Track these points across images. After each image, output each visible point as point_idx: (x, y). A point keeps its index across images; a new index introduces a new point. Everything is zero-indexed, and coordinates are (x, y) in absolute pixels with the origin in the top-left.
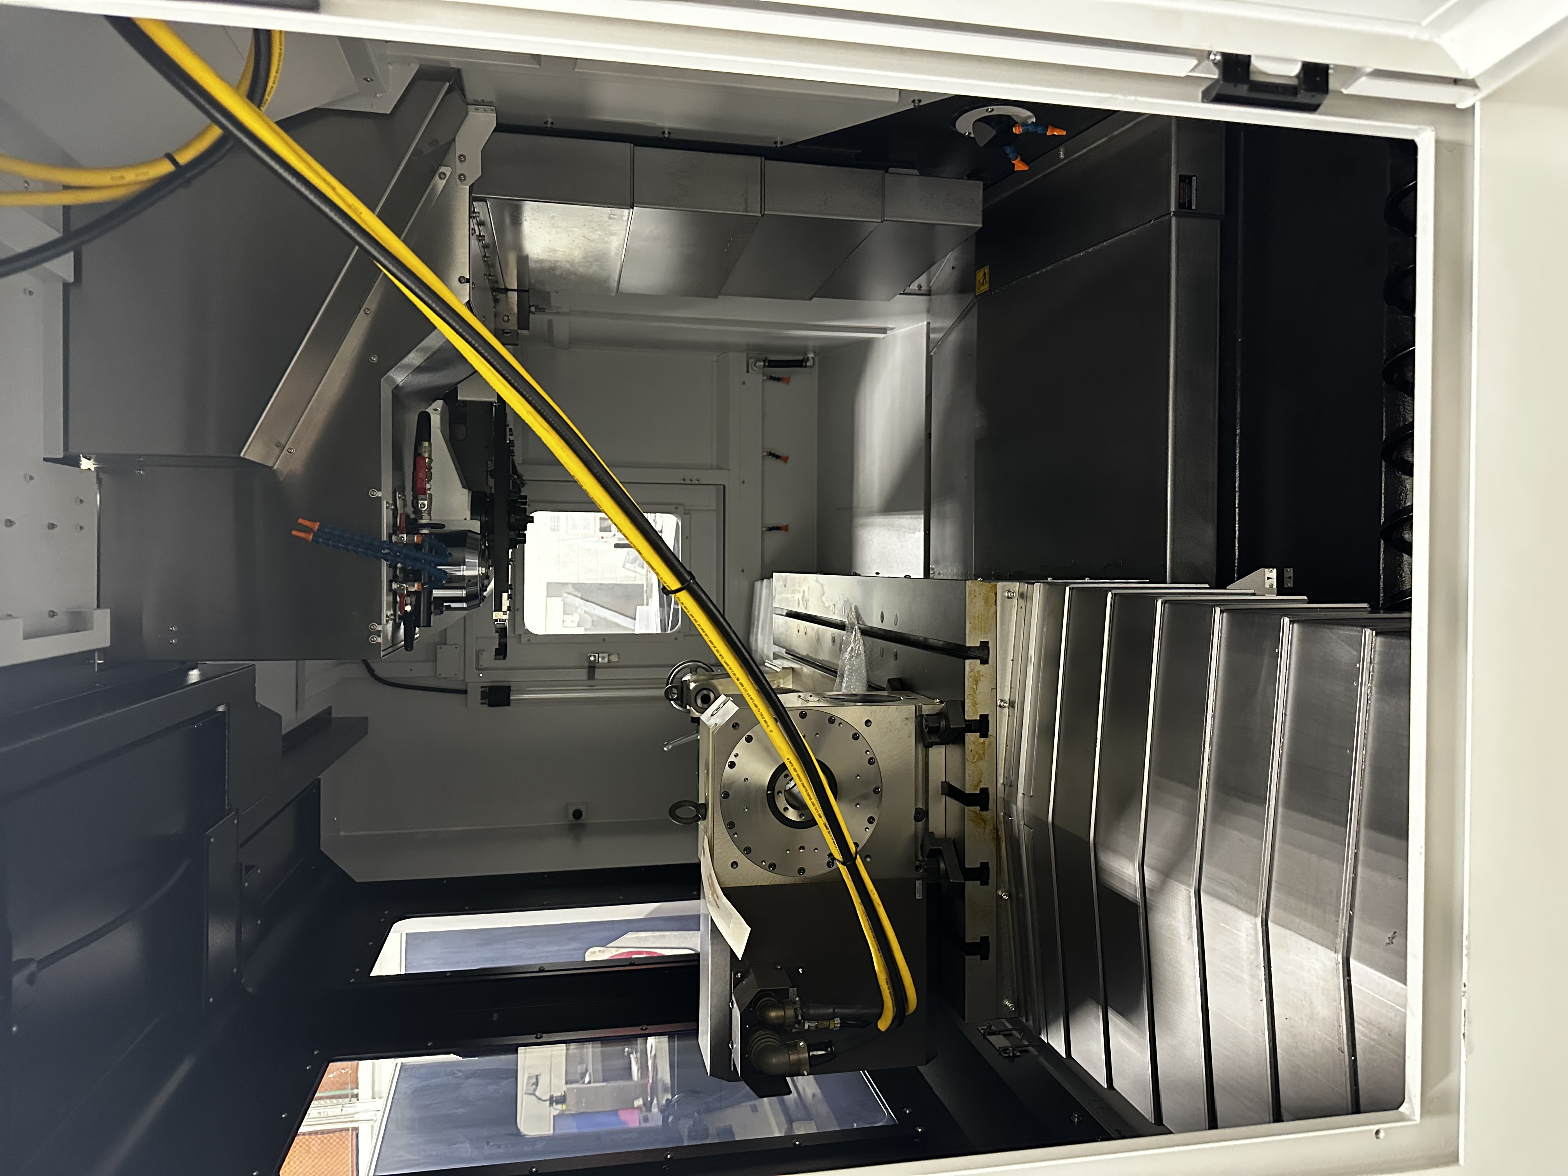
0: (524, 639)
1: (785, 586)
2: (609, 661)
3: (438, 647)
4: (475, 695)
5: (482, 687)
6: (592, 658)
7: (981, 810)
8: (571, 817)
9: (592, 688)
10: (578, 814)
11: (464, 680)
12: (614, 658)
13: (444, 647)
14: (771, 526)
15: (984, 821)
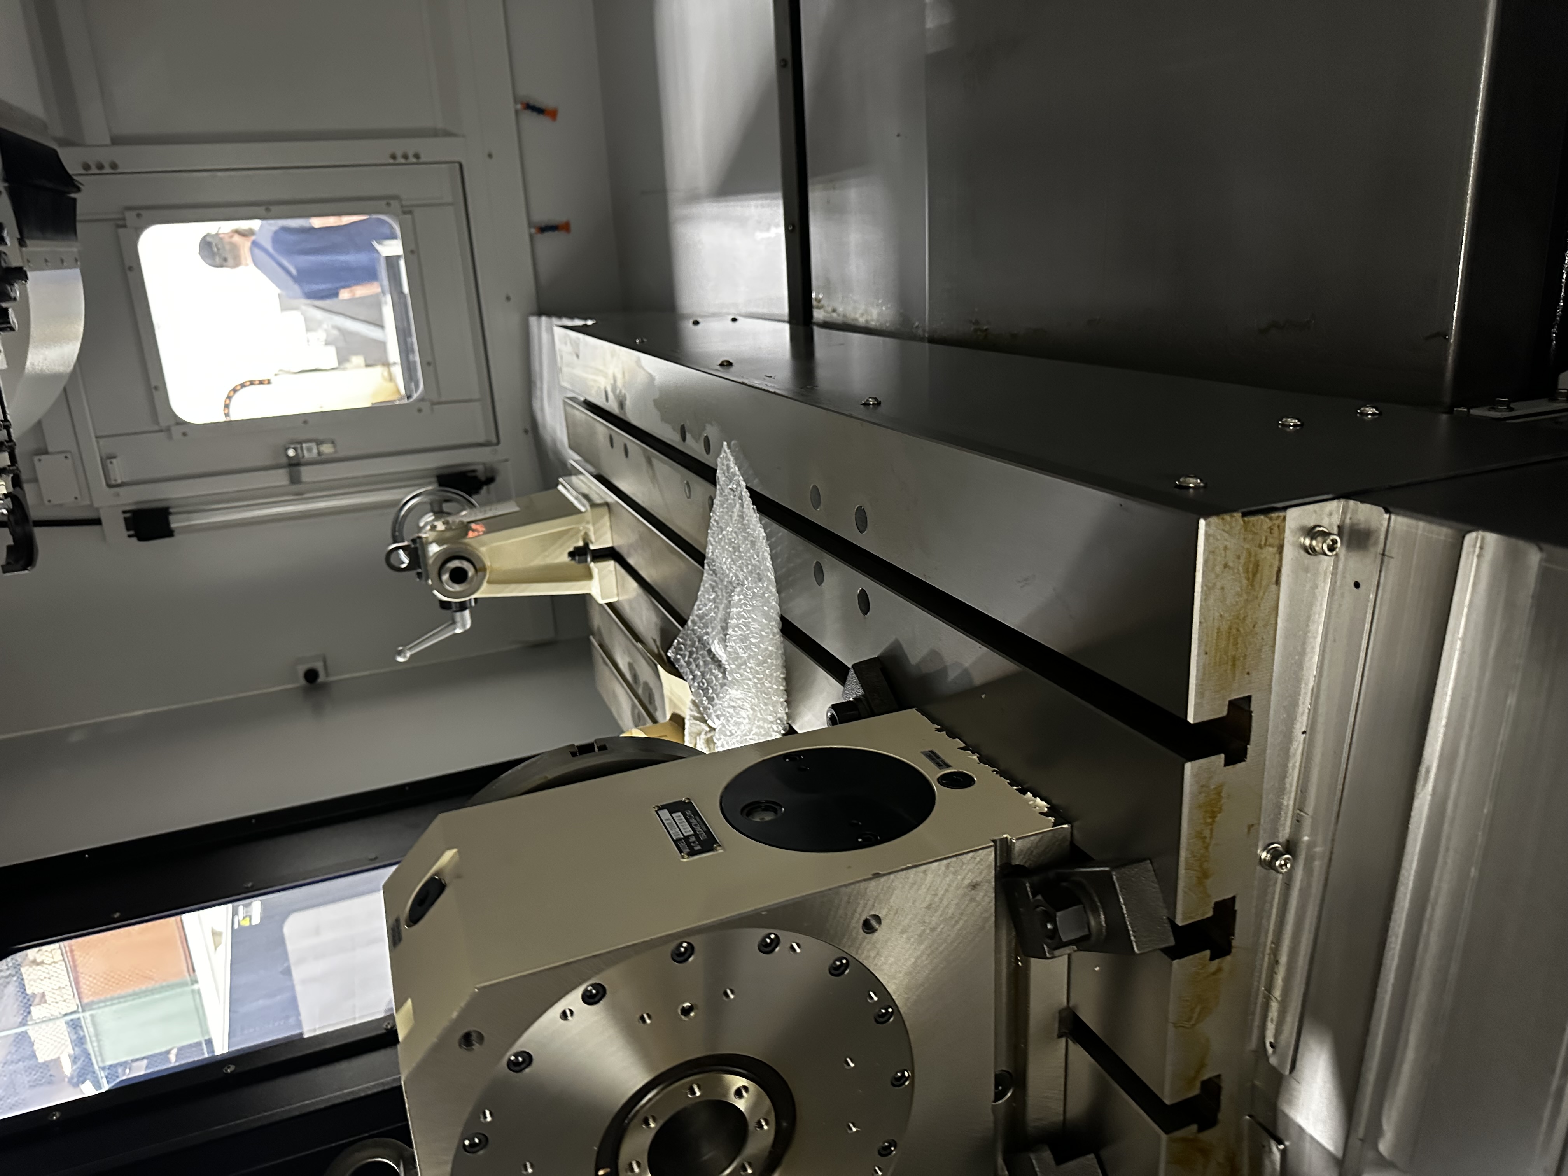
0: (176, 431)
1: (578, 356)
2: (319, 454)
3: (36, 458)
4: (115, 526)
5: (124, 512)
6: (291, 453)
7: (1201, 1130)
8: (302, 682)
9: (300, 497)
10: (311, 676)
11: (91, 505)
12: (327, 449)
13: (43, 457)
14: (543, 225)
15: (1205, 1152)
